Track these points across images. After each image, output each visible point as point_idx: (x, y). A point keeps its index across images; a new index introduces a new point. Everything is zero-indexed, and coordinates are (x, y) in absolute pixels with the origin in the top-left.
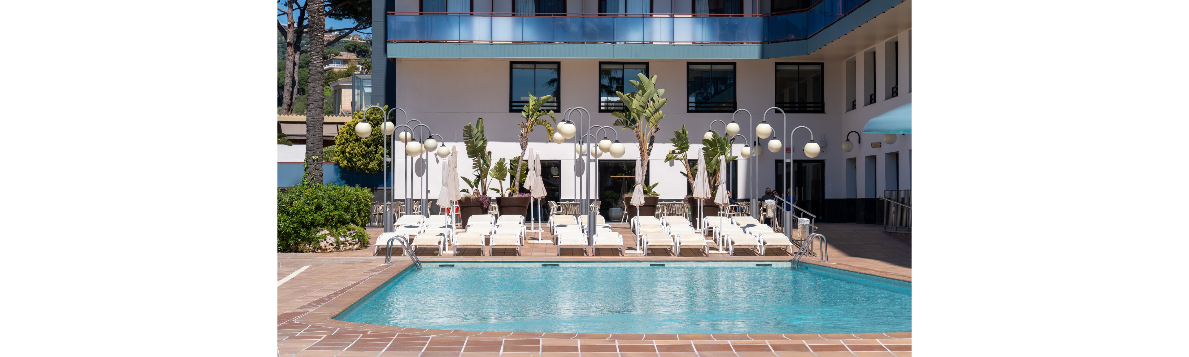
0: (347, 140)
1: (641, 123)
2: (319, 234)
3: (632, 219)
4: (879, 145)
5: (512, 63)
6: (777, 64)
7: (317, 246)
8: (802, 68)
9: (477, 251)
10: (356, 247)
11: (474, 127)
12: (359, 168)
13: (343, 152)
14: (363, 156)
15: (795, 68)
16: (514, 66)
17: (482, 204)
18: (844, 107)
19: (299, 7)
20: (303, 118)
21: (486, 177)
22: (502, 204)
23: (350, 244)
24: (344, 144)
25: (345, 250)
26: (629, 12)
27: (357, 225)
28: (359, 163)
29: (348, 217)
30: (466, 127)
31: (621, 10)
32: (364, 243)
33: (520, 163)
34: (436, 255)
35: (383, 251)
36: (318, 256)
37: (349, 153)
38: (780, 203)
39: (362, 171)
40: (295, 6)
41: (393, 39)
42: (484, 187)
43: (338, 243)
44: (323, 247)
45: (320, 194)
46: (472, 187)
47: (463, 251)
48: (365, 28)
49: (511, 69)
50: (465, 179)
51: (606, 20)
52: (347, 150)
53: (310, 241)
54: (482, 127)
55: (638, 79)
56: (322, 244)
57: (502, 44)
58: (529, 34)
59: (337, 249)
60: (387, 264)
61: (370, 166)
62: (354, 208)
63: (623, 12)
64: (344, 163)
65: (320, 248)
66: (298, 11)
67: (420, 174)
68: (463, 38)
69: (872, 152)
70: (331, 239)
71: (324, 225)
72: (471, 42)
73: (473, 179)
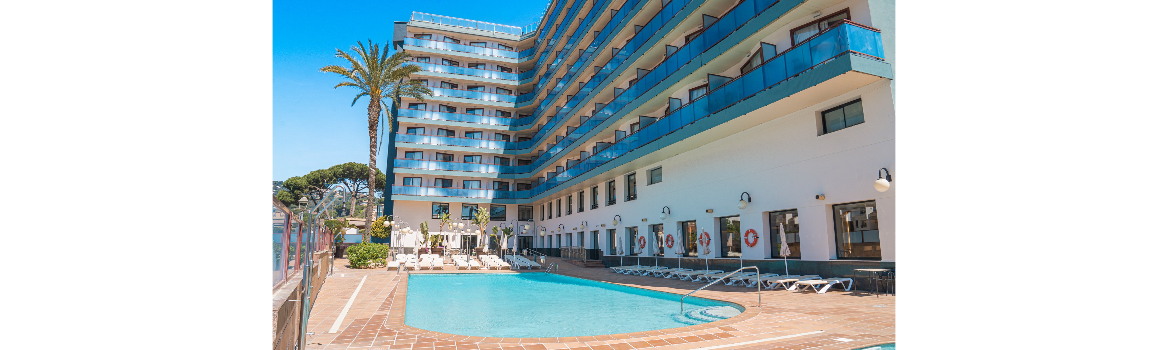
0: (375, 227)
1: (481, 224)
2: (368, 262)
3: (479, 256)
4: (553, 232)
5: (433, 203)
6: (519, 206)
7: (368, 266)
8: (526, 207)
9: (427, 269)
10: (382, 266)
11: (424, 223)
12: (379, 237)
13: (373, 231)
14: (381, 233)
15: (524, 207)
16: (434, 204)
17: (426, 250)
18: (539, 220)
19: (357, 184)
20: (365, 220)
21: (427, 241)
22: (433, 250)
23: (380, 266)
24: (374, 228)
25: (378, 268)
26: (473, 188)
27: (383, 258)
28: (379, 235)
29: (380, 255)
30: (421, 223)
31: (470, 187)
32: (385, 264)
33: (439, 236)
34: (413, 270)
35: (390, 269)
36: (368, 270)
37: (376, 232)
38: (528, 250)
39: (380, 238)
40: (356, 184)
41: (394, 194)
42: (426, 244)
43: (376, 265)
44: (370, 267)
45: (369, 247)
46: (422, 244)
47: (423, 269)
48: (378, 192)
49: (433, 205)
50: (420, 242)
51: (465, 190)
52: (375, 230)
53: (364, 264)
54: (427, 224)
55: (481, 209)
56: (370, 266)
57: (431, 197)
58: (440, 194)
59: (375, 267)
60: (398, 275)
61: (383, 236)
62: (382, 252)
63: (471, 188)
64: (373, 235)
65: (369, 267)
66: (357, 186)
67: (399, 240)
68: (418, 194)
69: (551, 234)
70: (373, 264)
71: (370, 258)
72: (420, 195)
73: (422, 242)
